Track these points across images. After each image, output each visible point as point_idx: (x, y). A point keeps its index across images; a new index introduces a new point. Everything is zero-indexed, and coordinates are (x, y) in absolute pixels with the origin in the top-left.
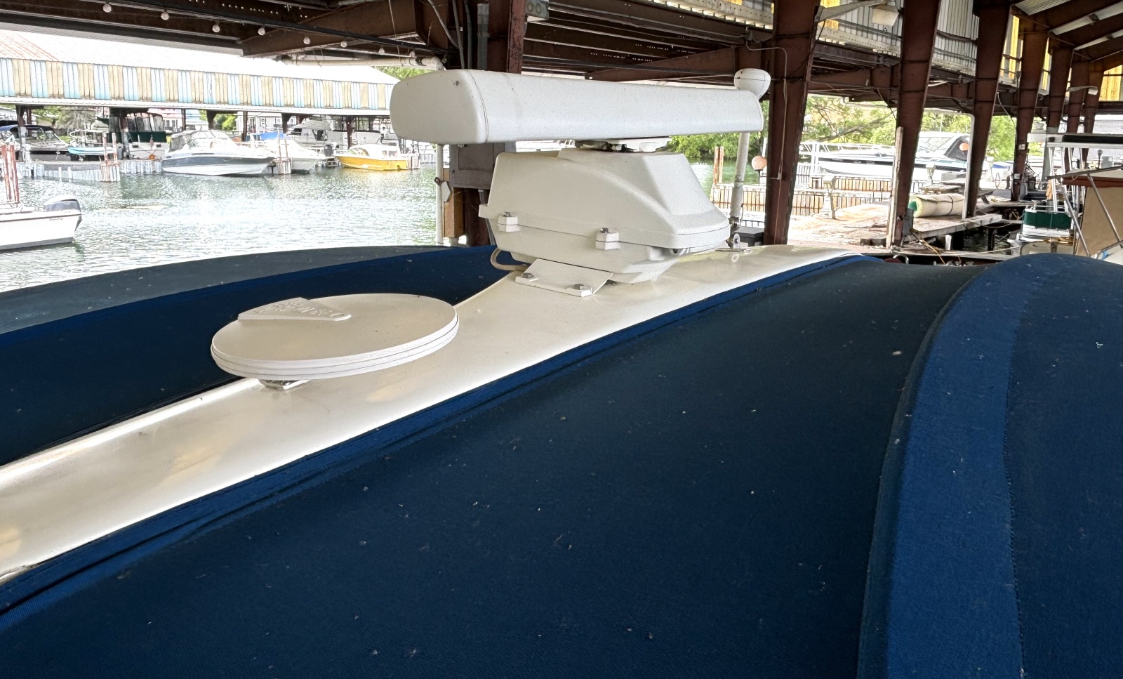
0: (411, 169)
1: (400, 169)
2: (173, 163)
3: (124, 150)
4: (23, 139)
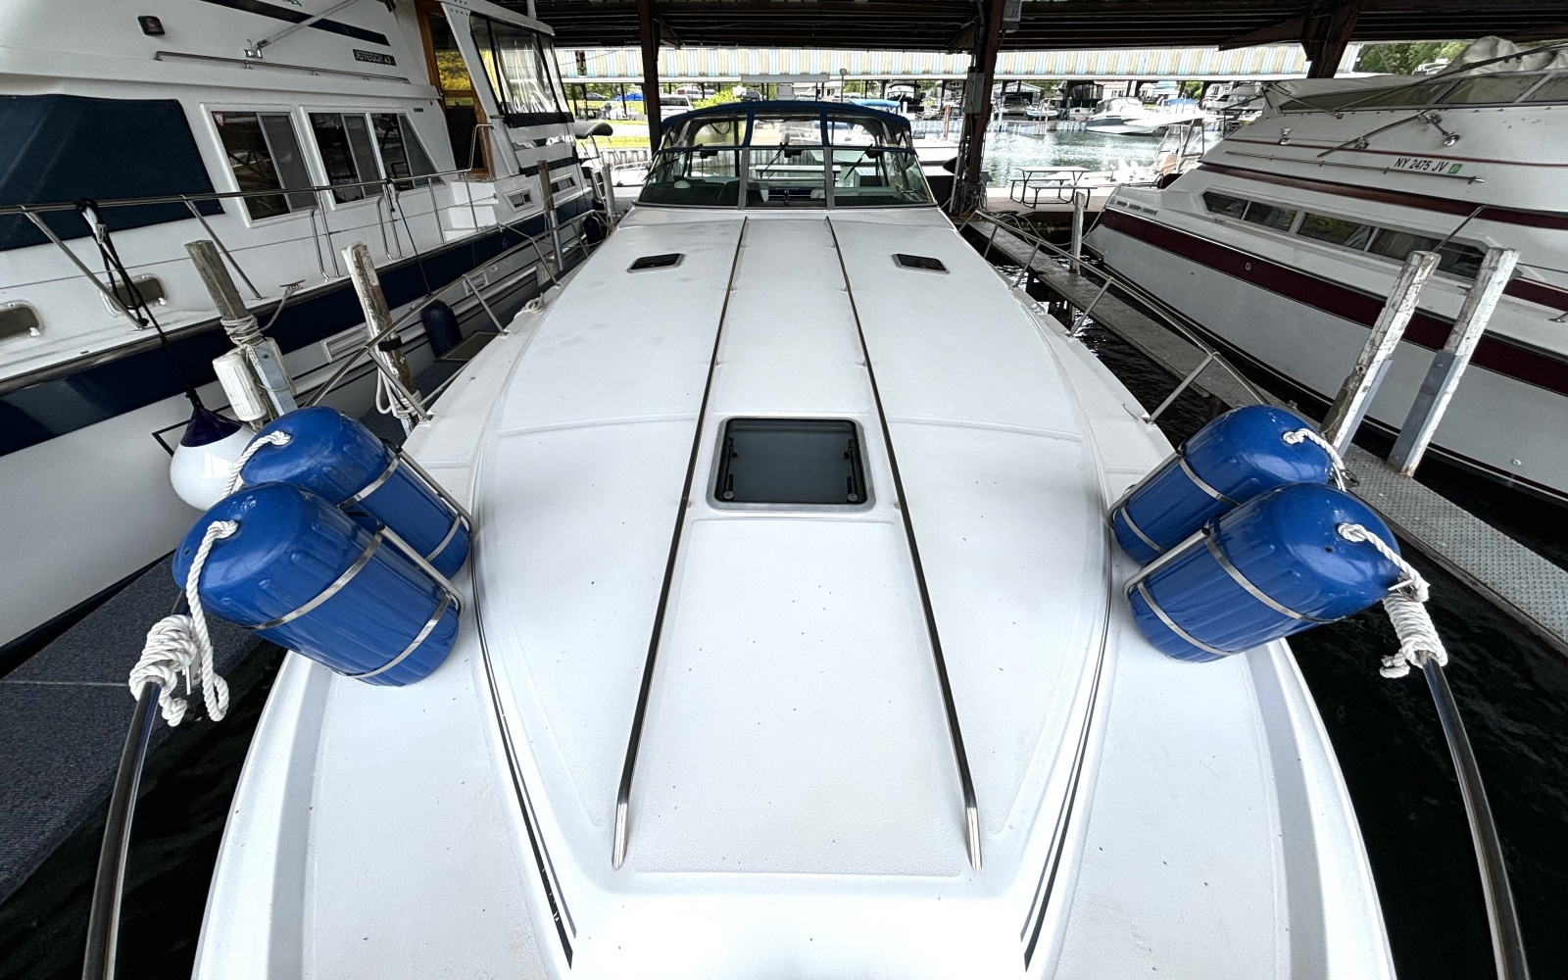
2: (1093, 123)
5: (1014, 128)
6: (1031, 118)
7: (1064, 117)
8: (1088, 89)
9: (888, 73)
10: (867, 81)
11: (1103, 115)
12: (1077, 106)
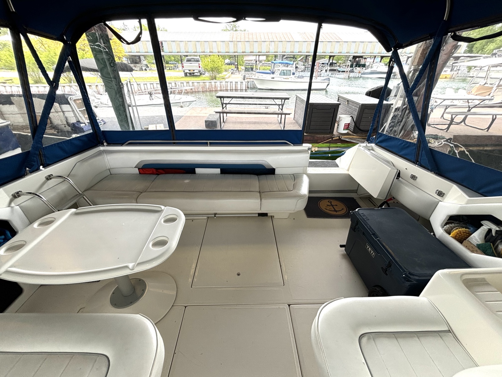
0: (451, 78)
1: (446, 78)
2: (364, 74)
3: (352, 70)
4: (329, 66)
5: (334, 76)
6: (339, 71)
7: (352, 71)
8: (360, 60)
9: (285, 52)
10: (275, 55)
11: (369, 70)
12: (357, 67)
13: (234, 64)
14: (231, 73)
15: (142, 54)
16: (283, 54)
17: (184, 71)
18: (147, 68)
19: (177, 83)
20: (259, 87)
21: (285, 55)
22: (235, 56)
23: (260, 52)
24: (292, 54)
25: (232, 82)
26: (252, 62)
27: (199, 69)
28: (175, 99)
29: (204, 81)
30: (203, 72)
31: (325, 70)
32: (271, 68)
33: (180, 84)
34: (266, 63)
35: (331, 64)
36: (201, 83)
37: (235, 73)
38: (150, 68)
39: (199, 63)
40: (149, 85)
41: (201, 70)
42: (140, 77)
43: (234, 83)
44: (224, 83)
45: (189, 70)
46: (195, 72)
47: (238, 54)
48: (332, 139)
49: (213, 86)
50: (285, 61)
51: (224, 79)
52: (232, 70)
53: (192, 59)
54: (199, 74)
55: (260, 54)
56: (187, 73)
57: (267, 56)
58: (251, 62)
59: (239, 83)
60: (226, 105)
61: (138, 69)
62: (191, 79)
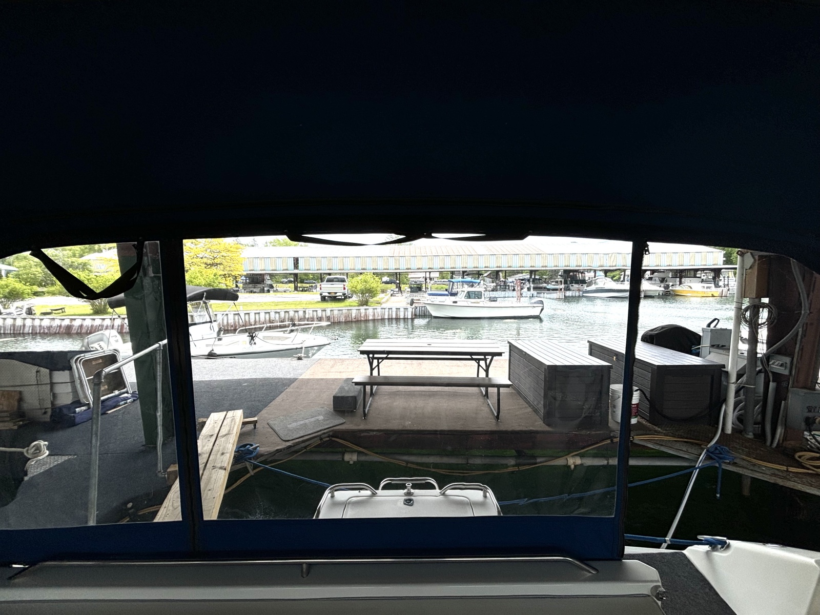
0: (722, 297)
1: (713, 296)
2: (587, 292)
4: (531, 283)
6: (549, 290)
7: (567, 289)
8: (576, 275)
10: (452, 271)
11: (593, 287)
12: (573, 283)
13: (395, 283)
14: (390, 295)
15: (267, 272)
16: (464, 270)
17: (321, 294)
18: (270, 288)
19: (307, 312)
20: (434, 314)
21: (466, 271)
22: (396, 273)
23: (431, 269)
24: (476, 269)
25: (392, 308)
26: (420, 280)
27: (344, 291)
28: (293, 343)
29: (349, 308)
30: (350, 295)
31: (526, 289)
32: (448, 286)
33: (311, 312)
34: (439, 280)
35: (534, 280)
36: (344, 311)
37: (396, 295)
38: (275, 289)
39: (344, 283)
40: (262, 316)
41: (346, 293)
42: (254, 302)
43: (394, 310)
44: (379, 310)
45: (329, 293)
46: (338, 294)
47: (400, 271)
48: (612, 441)
49: (362, 315)
50: (468, 279)
51: (379, 305)
52: (392, 290)
53: (335, 278)
54: (343, 297)
55: (432, 270)
56: (325, 296)
57: (441, 272)
58: (418, 280)
59: (402, 310)
60: (379, 363)
61: (257, 290)
62: (330, 306)
